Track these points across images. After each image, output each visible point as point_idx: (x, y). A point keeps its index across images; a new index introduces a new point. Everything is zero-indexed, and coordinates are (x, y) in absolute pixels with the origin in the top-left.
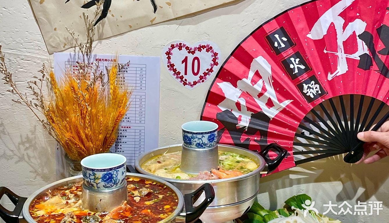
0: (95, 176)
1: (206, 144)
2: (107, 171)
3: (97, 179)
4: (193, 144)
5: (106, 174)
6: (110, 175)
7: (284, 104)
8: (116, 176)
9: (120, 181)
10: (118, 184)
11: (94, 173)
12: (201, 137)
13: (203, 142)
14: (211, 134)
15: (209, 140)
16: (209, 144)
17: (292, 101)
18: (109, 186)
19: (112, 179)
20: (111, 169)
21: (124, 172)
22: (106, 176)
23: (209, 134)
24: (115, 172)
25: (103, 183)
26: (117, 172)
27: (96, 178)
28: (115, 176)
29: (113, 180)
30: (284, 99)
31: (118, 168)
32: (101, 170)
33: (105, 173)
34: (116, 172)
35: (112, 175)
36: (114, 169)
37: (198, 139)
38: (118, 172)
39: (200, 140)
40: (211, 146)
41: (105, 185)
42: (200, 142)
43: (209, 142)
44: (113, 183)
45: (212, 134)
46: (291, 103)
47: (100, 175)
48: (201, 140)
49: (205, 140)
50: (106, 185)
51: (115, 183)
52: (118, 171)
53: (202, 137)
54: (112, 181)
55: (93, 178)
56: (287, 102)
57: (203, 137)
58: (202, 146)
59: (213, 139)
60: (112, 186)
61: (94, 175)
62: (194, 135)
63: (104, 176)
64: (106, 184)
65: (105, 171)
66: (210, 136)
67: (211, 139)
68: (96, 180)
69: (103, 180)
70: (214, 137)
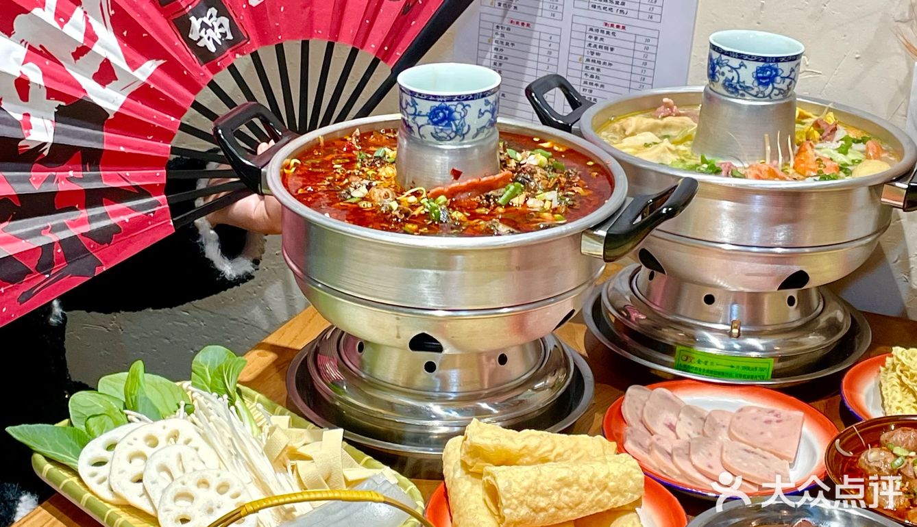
0: (416, 110)
1: (748, 87)
2: (440, 101)
3: (419, 115)
4: (717, 79)
5: (438, 108)
6: (447, 112)
7: (143, 73)
8: (463, 118)
9: (473, 131)
10: (466, 136)
11: (415, 101)
12: (738, 66)
13: (741, 80)
14: (766, 65)
15: (758, 78)
16: (756, 89)
17: (161, 62)
18: (443, 137)
19: (452, 122)
20: (451, 99)
21: (486, 111)
22: (438, 113)
23: (761, 64)
24: (460, 107)
25: (431, 128)
26: (464, 107)
27: (417, 113)
28: (458, 117)
29: (453, 125)
30: (143, 59)
31: (467, 99)
32: (428, 98)
33: (437, 104)
34: (462, 107)
35: (451, 112)
36: (457, 100)
37: (729, 69)
38: (467, 108)
39: (734, 72)
40: (760, 95)
41: (434, 132)
42: (733, 78)
43: (756, 84)
44: (453, 131)
45: (770, 67)
46: (160, 67)
47: (425, 107)
48: (737, 72)
49: (747, 74)
50: (437, 133)
51: (460, 133)
52: (469, 106)
53: (740, 66)
54: (450, 125)
55: (413, 113)
56: (150, 67)
57: (743, 68)
58: (737, 90)
59: (771, 79)
60: (451, 139)
61: (414, 104)
62: (724, 57)
63: (434, 111)
64: (438, 131)
65: (436, 101)
66: (763, 70)
67: (763, 78)
68: (418, 117)
69: (431, 119)
70: (777, 75)
